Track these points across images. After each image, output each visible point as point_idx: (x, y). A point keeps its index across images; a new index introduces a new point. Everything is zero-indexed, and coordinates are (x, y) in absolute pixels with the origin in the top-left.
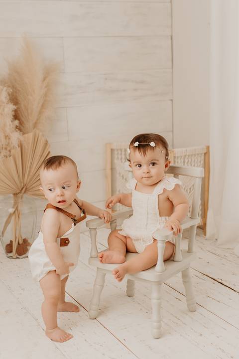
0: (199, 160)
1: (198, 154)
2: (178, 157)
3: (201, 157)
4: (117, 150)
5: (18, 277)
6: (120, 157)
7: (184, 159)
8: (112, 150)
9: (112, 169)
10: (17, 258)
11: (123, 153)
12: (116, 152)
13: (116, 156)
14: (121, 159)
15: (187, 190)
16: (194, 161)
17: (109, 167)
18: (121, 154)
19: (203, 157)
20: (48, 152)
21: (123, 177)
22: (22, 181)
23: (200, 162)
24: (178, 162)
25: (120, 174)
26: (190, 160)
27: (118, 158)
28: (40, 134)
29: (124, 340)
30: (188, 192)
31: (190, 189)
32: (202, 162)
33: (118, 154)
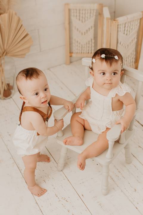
0: (136, 24)
1: (136, 20)
2: (120, 25)
3: (137, 21)
4: (74, 10)
5: (6, 120)
6: (75, 15)
7: (125, 24)
8: (69, 10)
9: (70, 23)
10: (4, 99)
11: (78, 12)
12: (72, 11)
13: (72, 14)
14: (76, 16)
15: (125, 47)
16: (132, 25)
17: (67, 22)
18: (76, 12)
19: (139, 21)
20: (21, 25)
21: (78, 30)
22: (2, 48)
23: (137, 25)
24: (120, 28)
25: (75, 27)
26: (129, 25)
27: (74, 16)
28: (14, 12)
29: (82, 195)
30: (127, 47)
31: (128, 45)
32: (138, 25)
33: (74, 12)
